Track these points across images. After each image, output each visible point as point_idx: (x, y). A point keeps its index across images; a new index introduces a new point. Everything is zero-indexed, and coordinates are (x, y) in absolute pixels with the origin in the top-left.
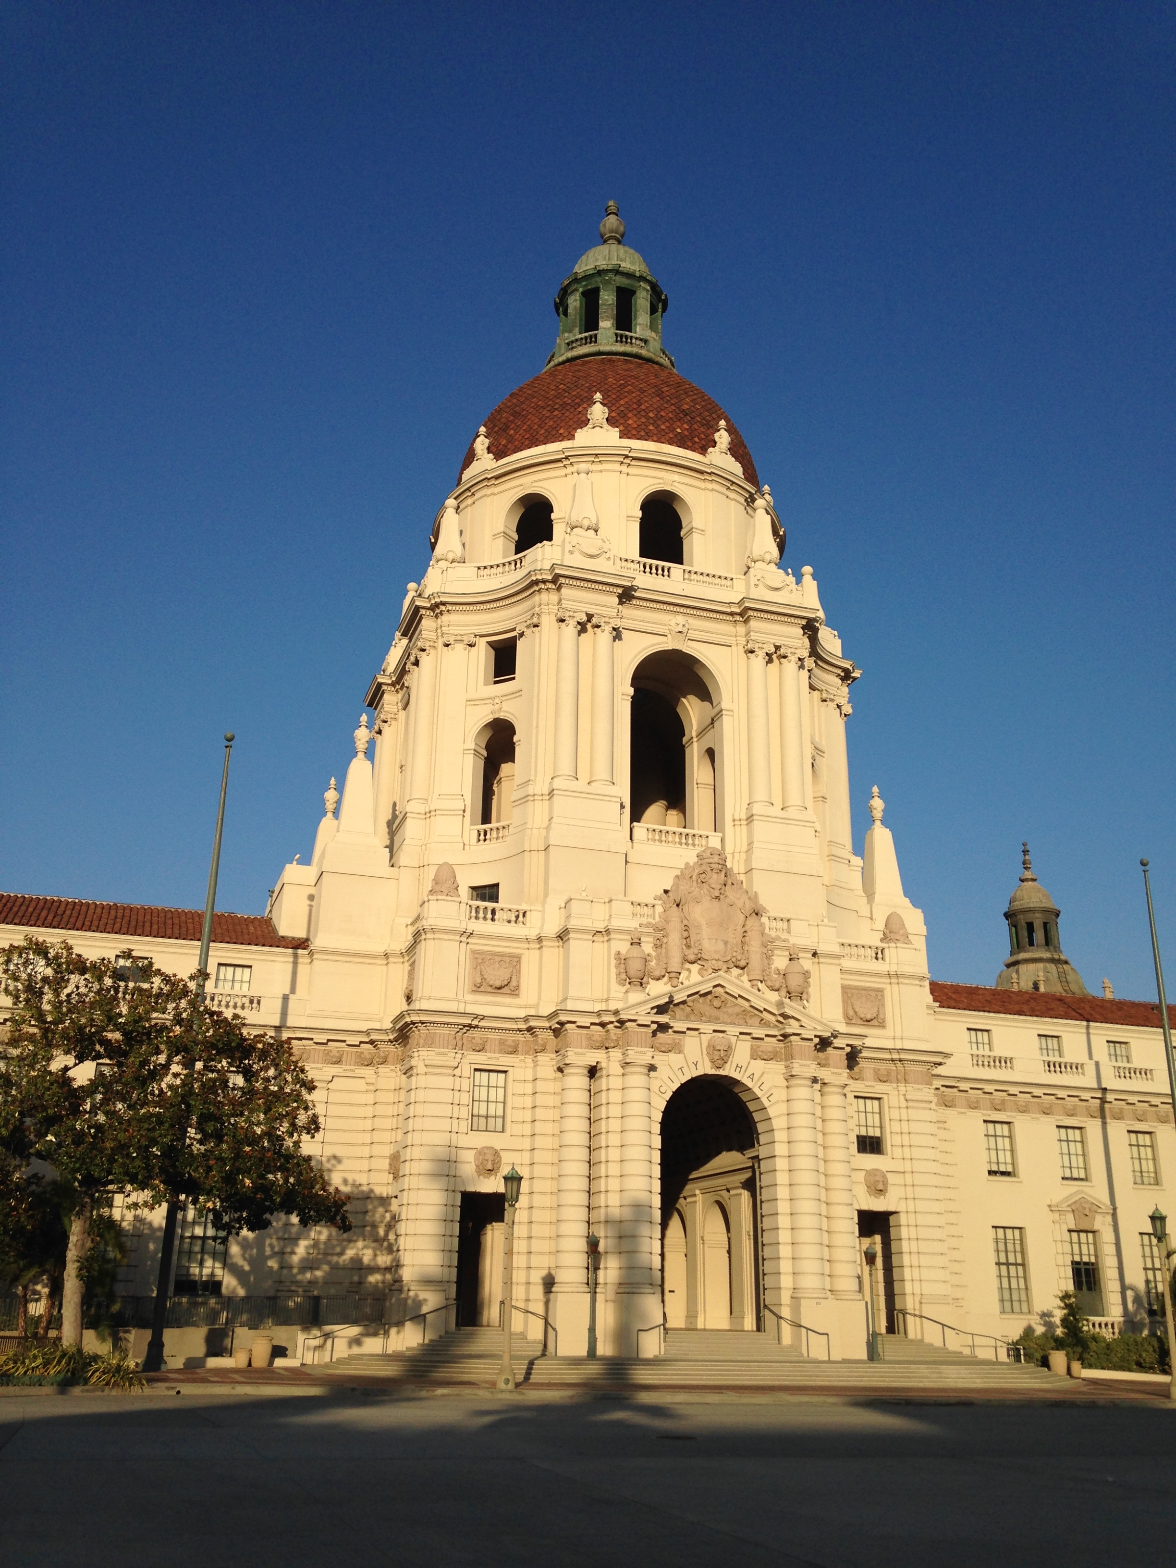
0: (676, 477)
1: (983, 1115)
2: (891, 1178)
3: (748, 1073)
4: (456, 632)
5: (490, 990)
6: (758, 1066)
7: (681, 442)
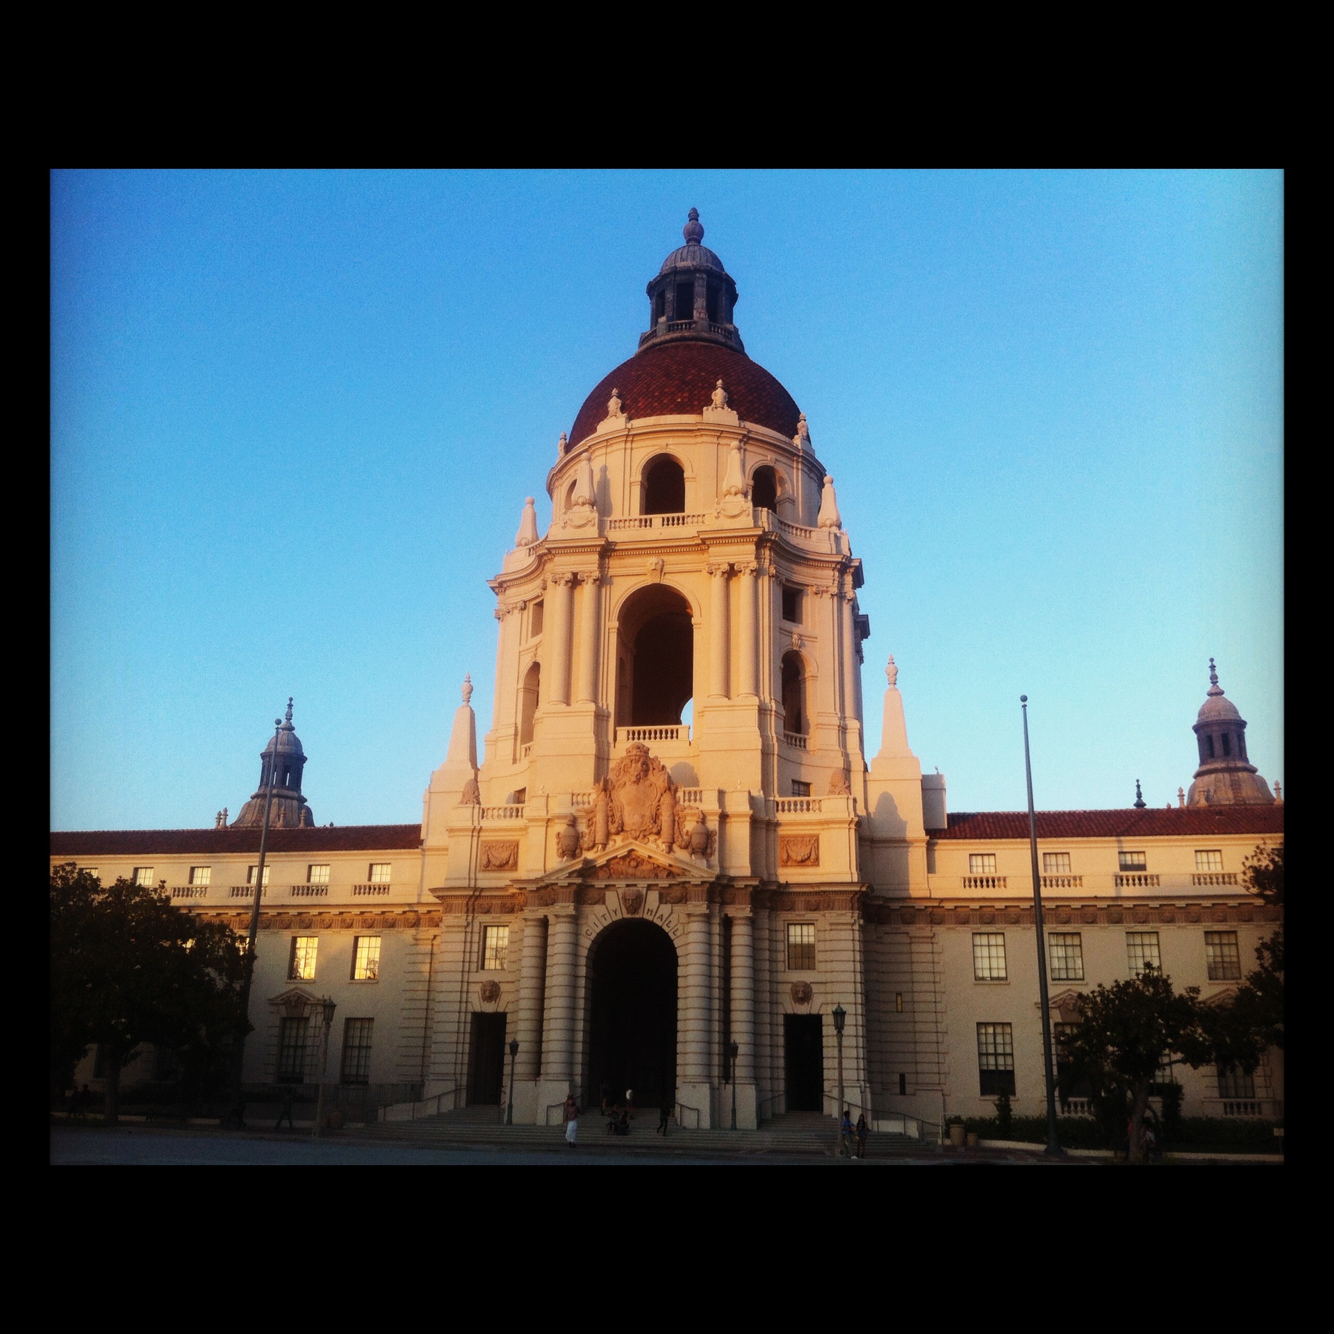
0: (670, 441)
1: (972, 929)
2: (815, 988)
3: (658, 915)
4: (512, 602)
5: (494, 868)
6: (665, 909)
7: (681, 410)
